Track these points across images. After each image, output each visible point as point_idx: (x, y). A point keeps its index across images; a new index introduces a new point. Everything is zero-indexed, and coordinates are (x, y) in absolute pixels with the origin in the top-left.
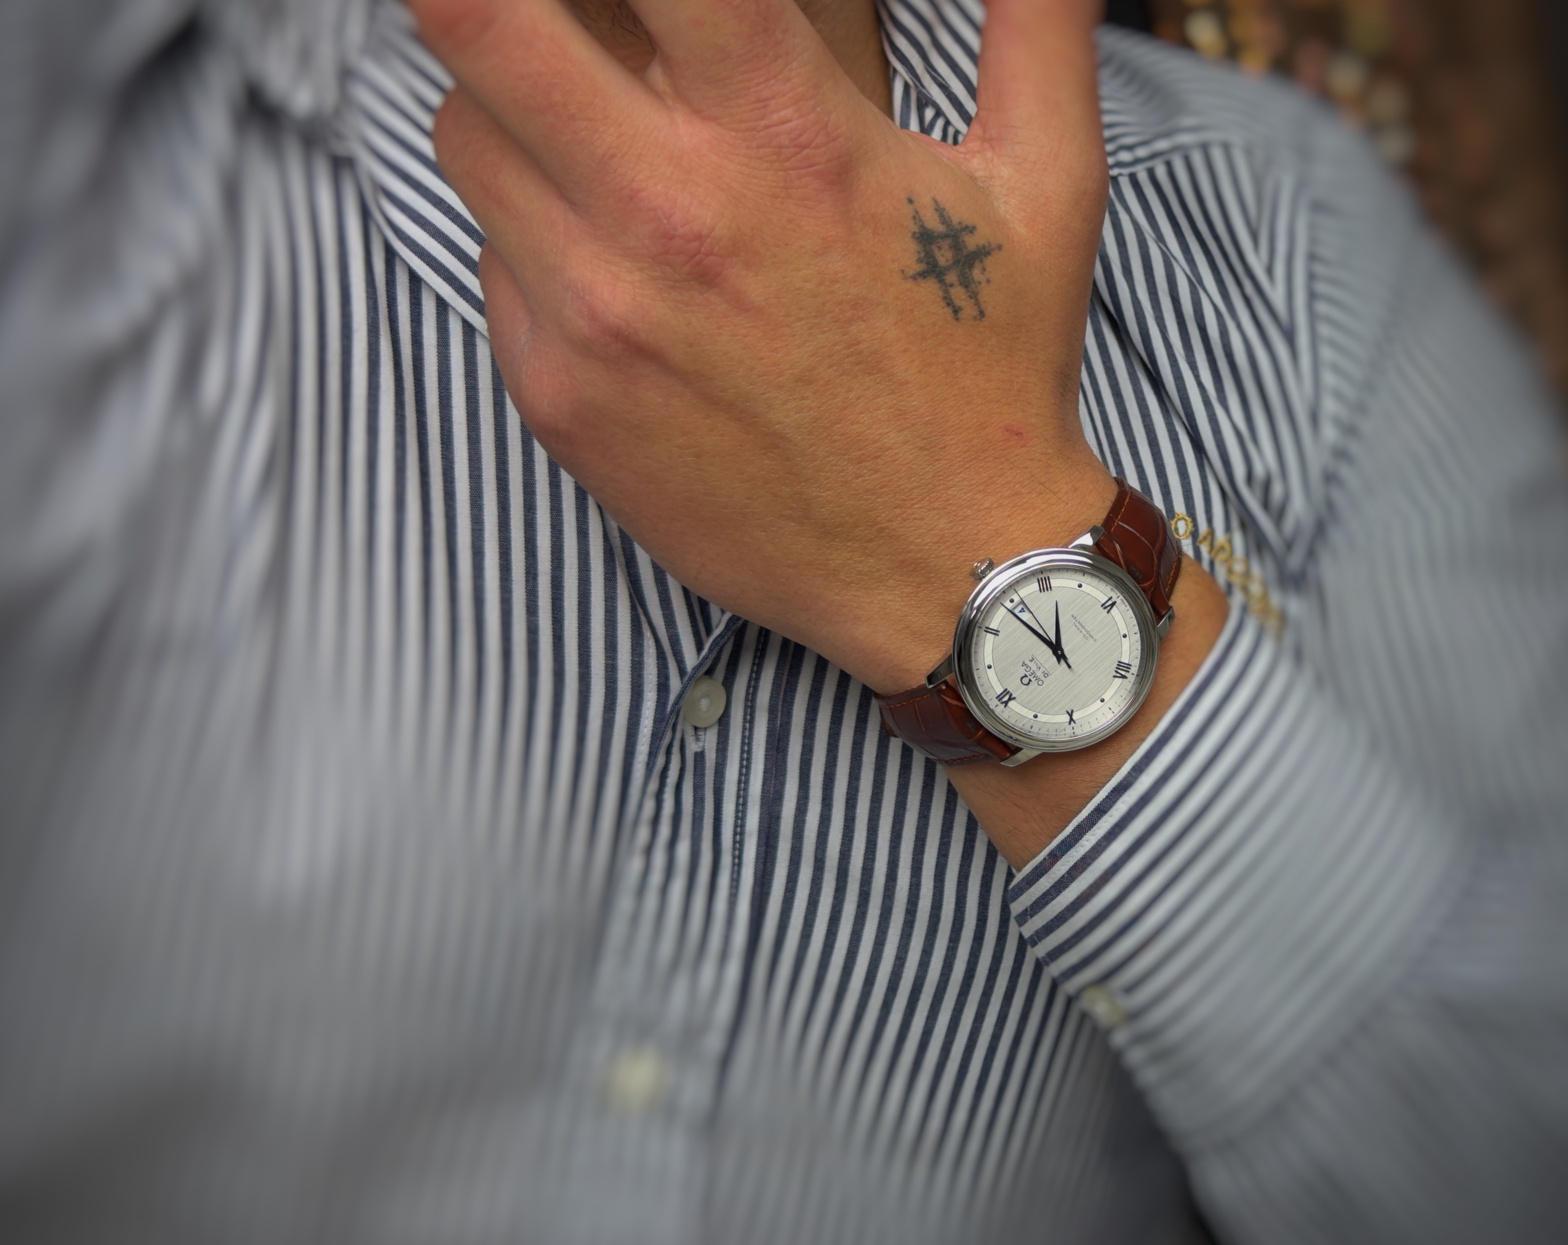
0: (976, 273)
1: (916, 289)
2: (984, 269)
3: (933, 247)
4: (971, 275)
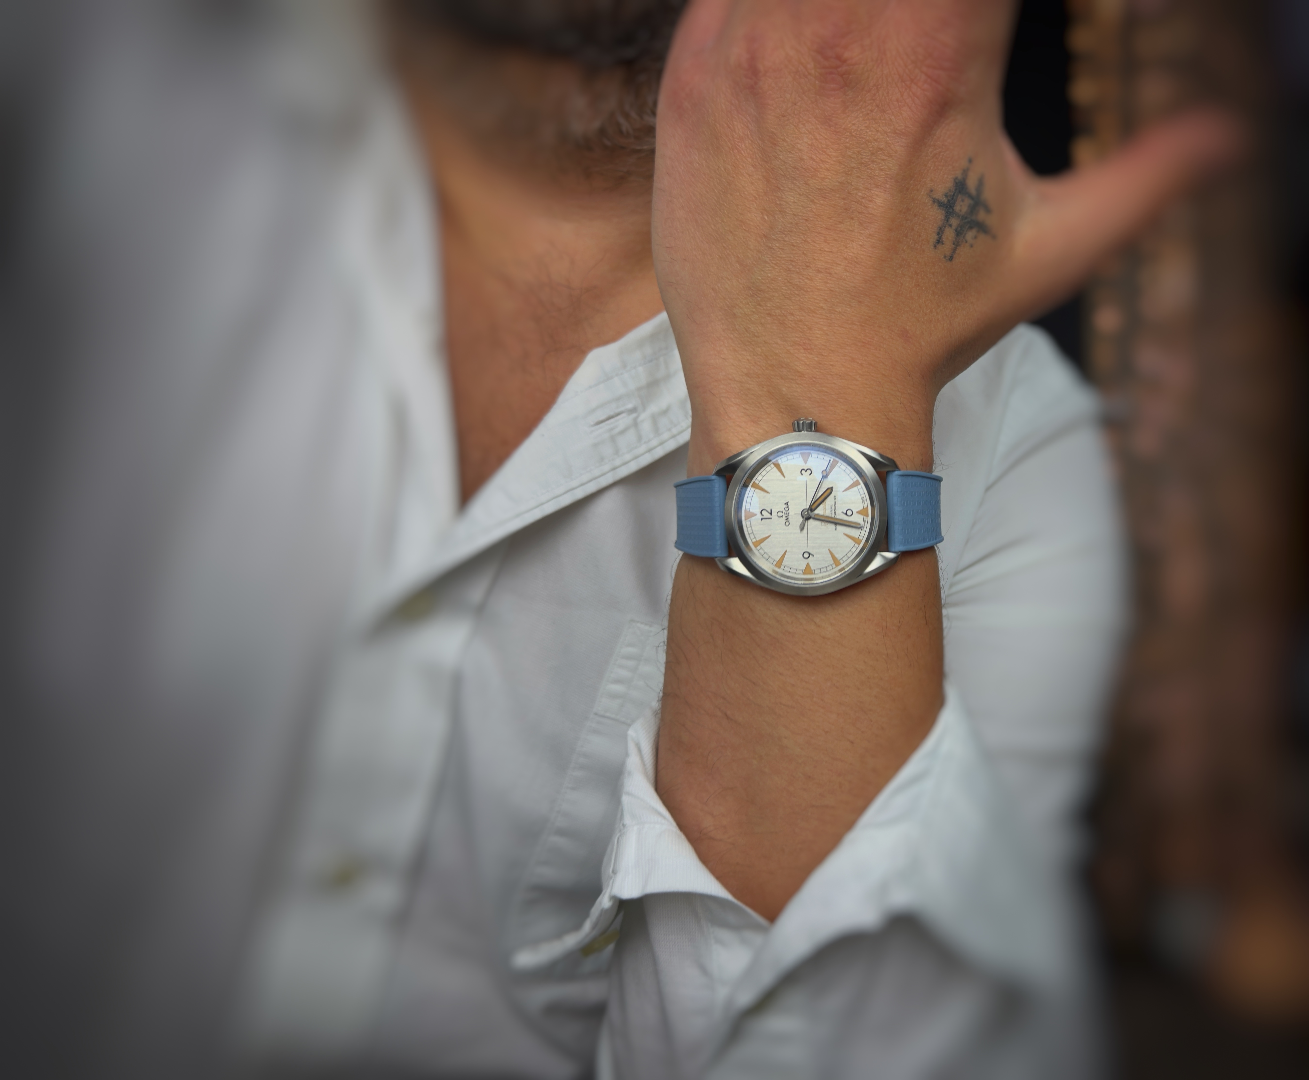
0: (970, 235)
1: (929, 207)
2: (976, 237)
3: (960, 196)
4: (966, 232)
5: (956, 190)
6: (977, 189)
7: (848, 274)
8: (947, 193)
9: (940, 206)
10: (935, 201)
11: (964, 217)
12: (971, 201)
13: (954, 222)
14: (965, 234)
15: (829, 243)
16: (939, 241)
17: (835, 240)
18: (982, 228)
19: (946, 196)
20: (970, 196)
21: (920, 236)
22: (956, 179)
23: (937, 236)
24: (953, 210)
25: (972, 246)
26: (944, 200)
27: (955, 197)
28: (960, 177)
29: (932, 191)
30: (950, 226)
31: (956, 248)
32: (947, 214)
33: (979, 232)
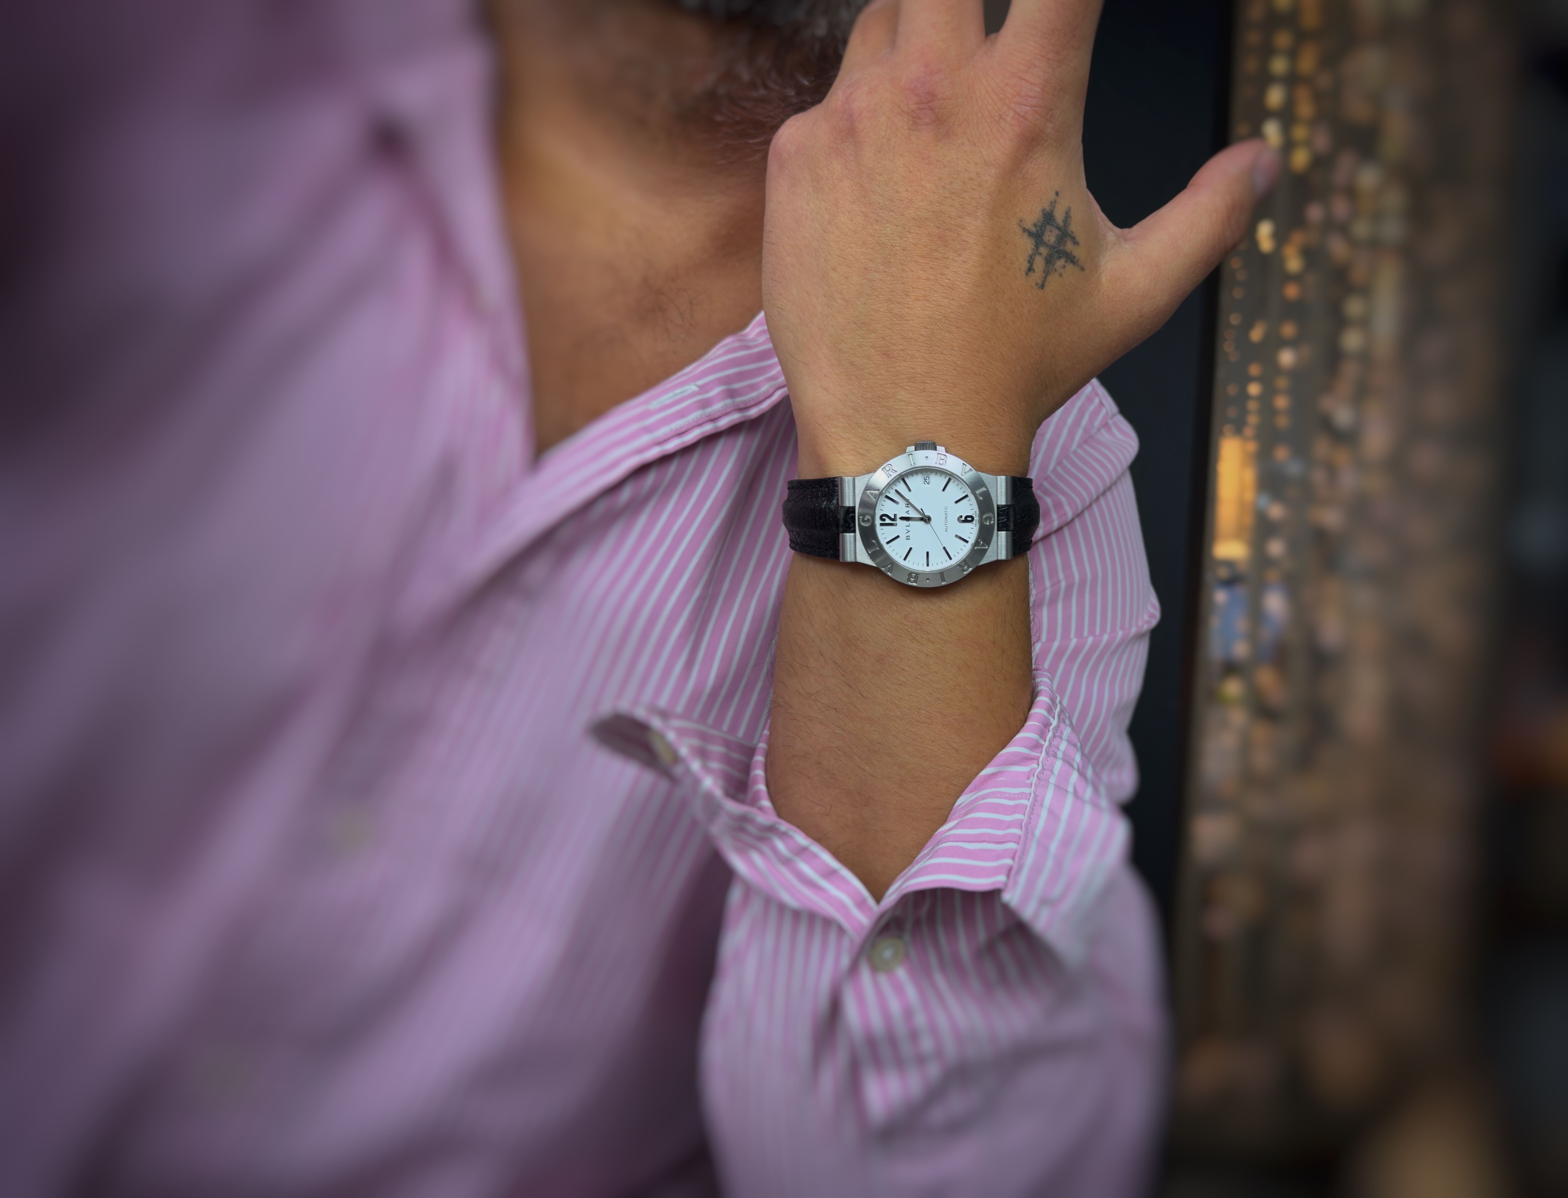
0: (1059, 265)
1: (1020, 236)
2: (1064, 267)
3: (1048, 226)
4: (1055, 262)
5: (1044, 221)
6: (1063, 222)
7: (945, 301)
8: (1036, 224)
9: (1030, 236)
10: (1024, 230)
11: (1052, 247)
12: (1057, 232)
13: (1043, 250)
14: (1054, 264)
15: (925, 271)
16: (1030, 269)
17: (931, 268)
18: (1070, 258)
19: (1035, 226)
20: (1058, 228)
21: (1012, 263)
22: (1043, 210)
23: (1029, 264)
24: (1042, 239)
25: (1061, 275)
26: (1034, 229)
27: (1043, 228)
28: (1048, 209)
29: (1021, 221)
30: (1040, 254)
31: (1046, 276)
32: (1037, 243)
33: (1066, 262)
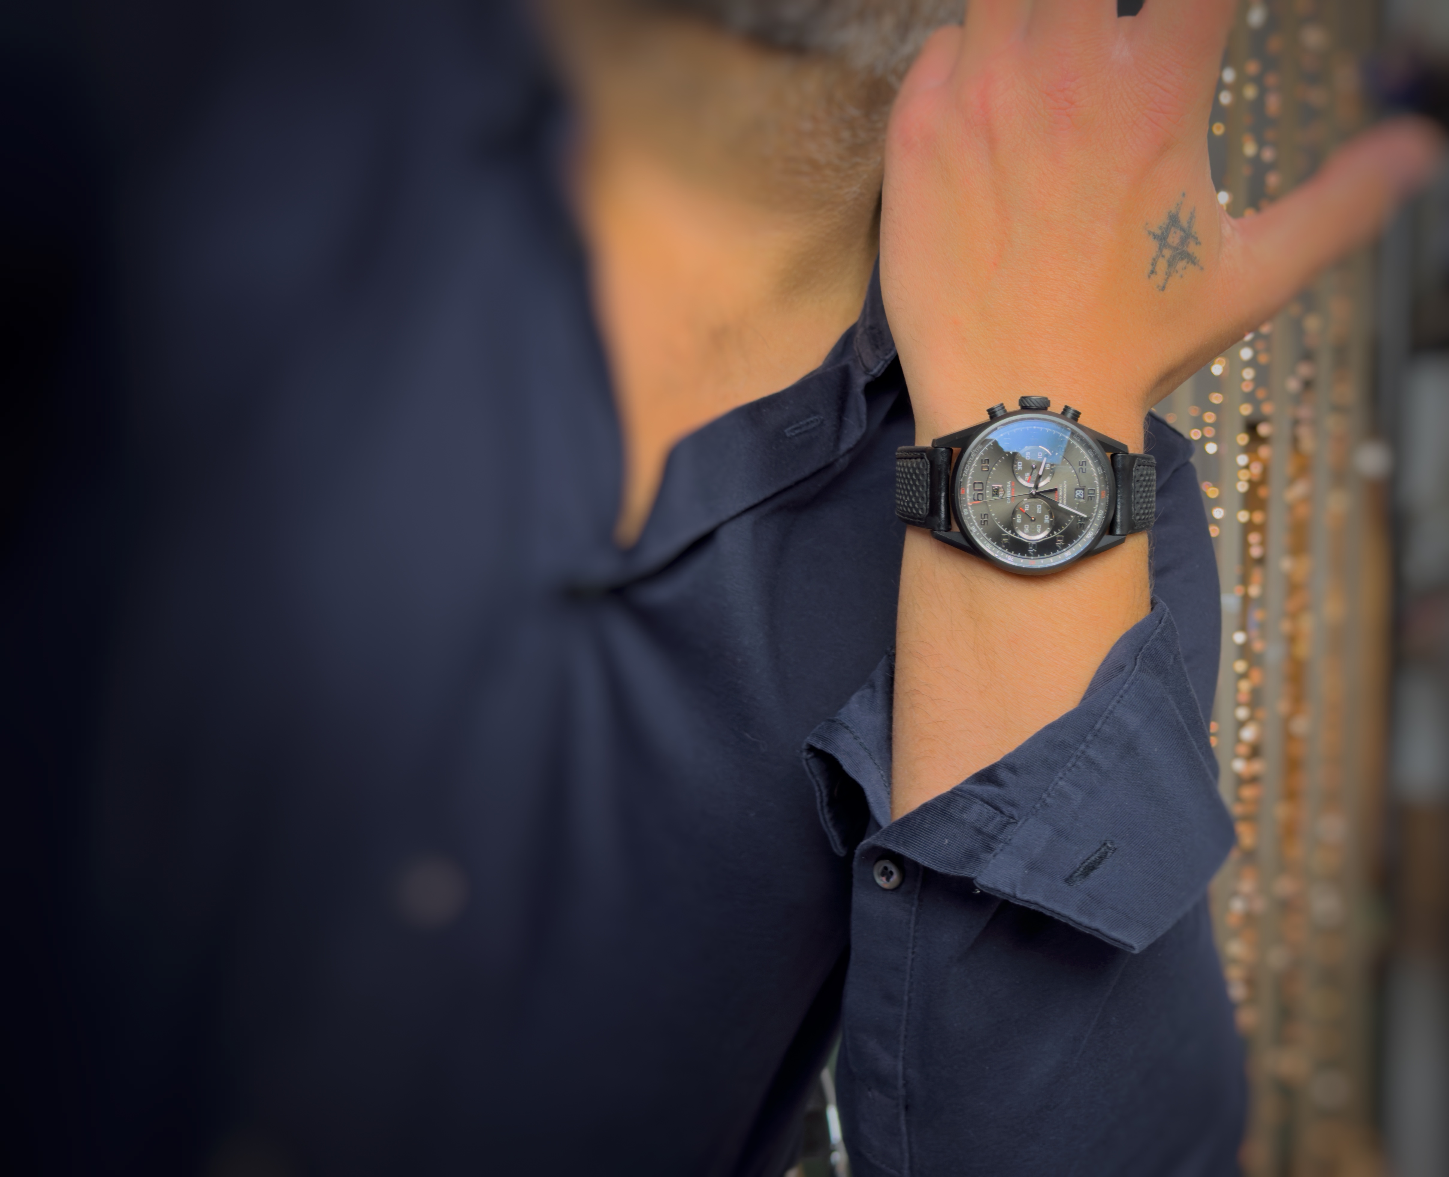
0: (1181, 266)
1: (1145, 239)
2: (1185, 268)
3: (1173, 228)
4: (1177, 263)
5: (1169, 223)
6: (1188, 223)
8: (1161, 227)
9: (1155, 238)
10: (1150, 233)
11: (1176, 249)
12: (1182, 234)
13: (1167, 253)
14: (1176, 265)
16: (1153, 272)
18: (1191, 259)
19: (1161, 228)
20: (1182, 229)
21: (1136, 267)
22: (1170, 213)
23: (1151, 267)
24: (1167, 241)
25: (1182, 276)
26: (1159, 232)
27: (1168, 230)
28: (1174, 211)
29: (1147, 224)
30: (1163, 256)
31: (1168, 278)
32: (1161, 245)
33: (1188, 263)
